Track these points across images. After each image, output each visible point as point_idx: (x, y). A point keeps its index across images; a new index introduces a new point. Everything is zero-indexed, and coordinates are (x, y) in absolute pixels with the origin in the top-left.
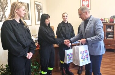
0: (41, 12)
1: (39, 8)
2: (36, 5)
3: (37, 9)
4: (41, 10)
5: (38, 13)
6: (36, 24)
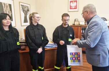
0: (28, 13)
1: (26, 9)
2: (21, 6)
3: (23, 11)
4: (28, 12)
5: (25, 14)
6: (22, 26)
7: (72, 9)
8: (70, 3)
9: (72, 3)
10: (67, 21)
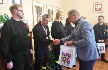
7: (97, 10)
8: (95, 6)
9: (97, 6)
10: (100, 20)
